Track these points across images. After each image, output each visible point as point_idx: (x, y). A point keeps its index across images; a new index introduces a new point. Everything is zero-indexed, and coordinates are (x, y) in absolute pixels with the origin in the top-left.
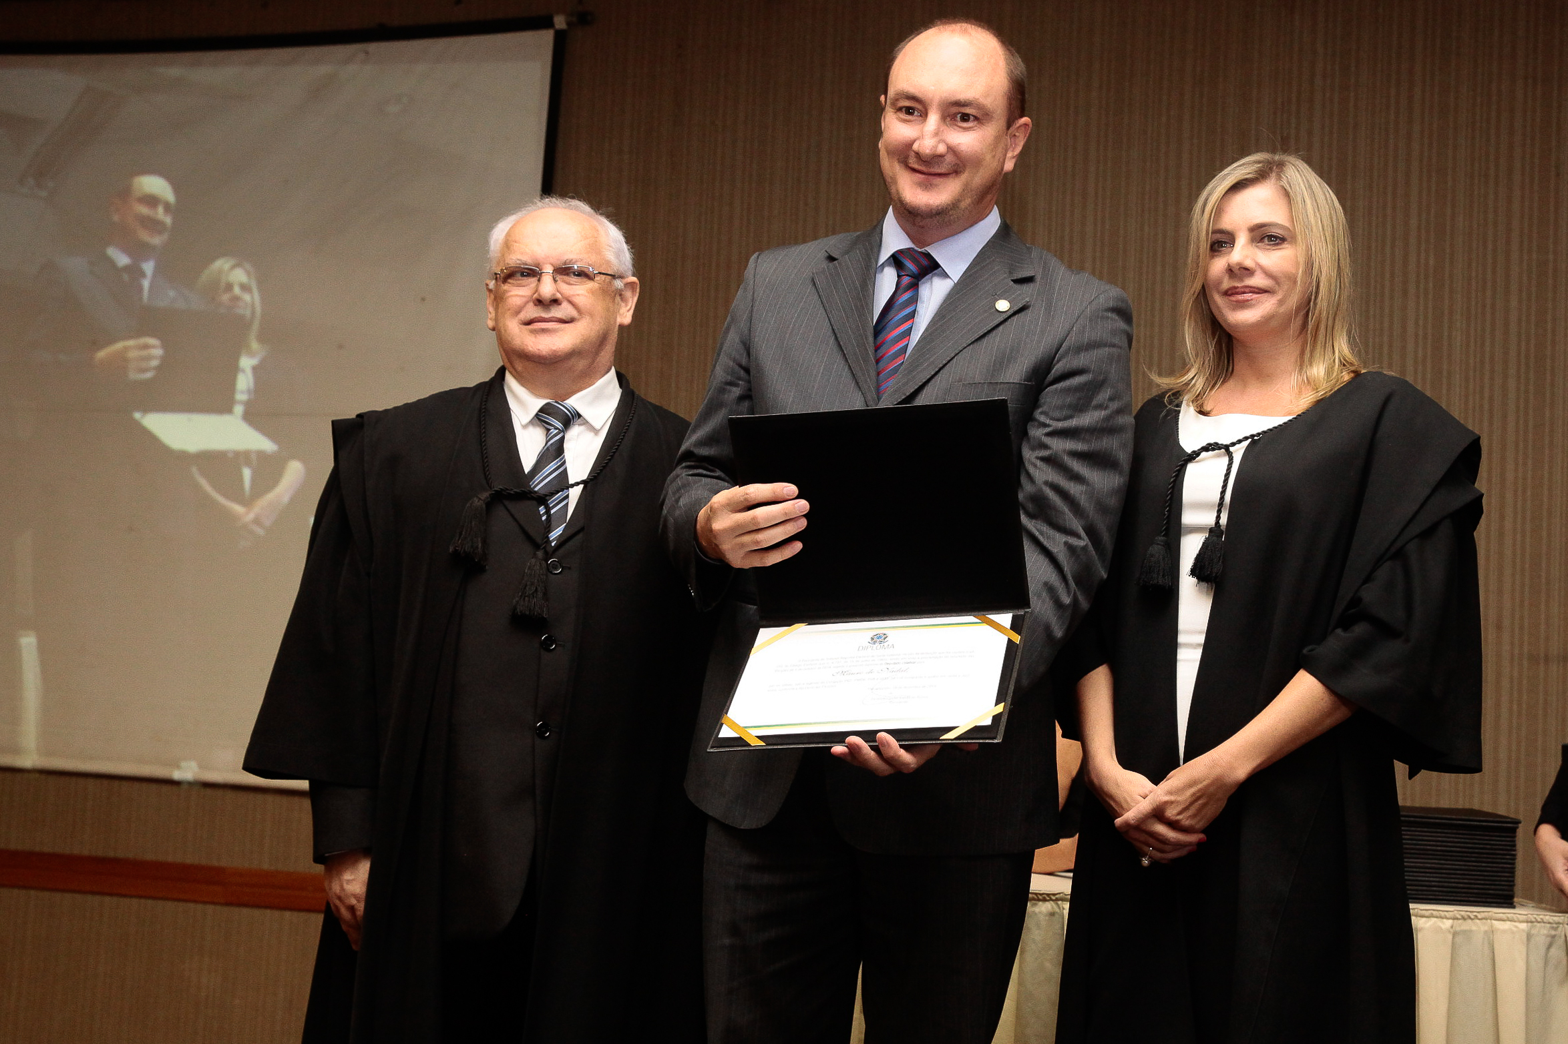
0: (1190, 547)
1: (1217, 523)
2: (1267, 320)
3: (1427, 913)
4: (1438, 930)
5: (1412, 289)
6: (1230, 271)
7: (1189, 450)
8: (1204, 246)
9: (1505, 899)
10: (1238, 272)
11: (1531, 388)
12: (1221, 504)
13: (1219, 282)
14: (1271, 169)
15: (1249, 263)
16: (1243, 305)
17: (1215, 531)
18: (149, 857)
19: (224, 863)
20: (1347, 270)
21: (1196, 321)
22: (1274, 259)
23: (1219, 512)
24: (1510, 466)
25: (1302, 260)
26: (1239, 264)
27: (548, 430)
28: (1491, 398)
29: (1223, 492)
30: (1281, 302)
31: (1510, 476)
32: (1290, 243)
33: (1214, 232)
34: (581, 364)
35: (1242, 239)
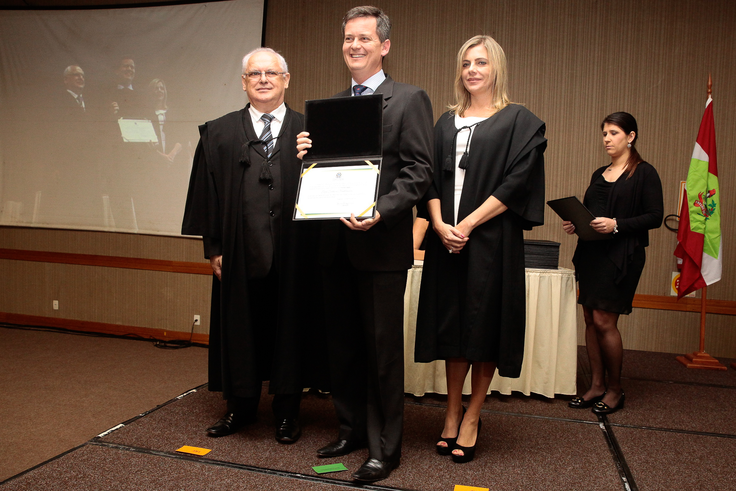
0: (458, 159)
1: (466, 151)
2: (480, 89)
3: (533, 271)
4: (535, 276)
5: (533, 81)
6: (469, 73)
7: (458, 129)
8: (461, 65)
9: (555, 267)
10: (471, 73)
11: (568, 112)
12: (467, 145)
13: (467, 77)
14: (482, 41)
15: (475, 71)
16: (473, 84)
17: (465, 153)
18: (150, 258)
19: (172, 259)
20: (505, 72)
21: (459, 89)
22: (482, 69)
23: (467, 147)
24: (561, 137)
25: (490, 70)
26: (472, 71)
27: (265, 123)
28: (556, 116)
29: (468, 141)
30: (485, 83)
31: (561, 140)
32: (488, 64)
33: (464, 61)
34: (275, 102)
35: (473, 63)
